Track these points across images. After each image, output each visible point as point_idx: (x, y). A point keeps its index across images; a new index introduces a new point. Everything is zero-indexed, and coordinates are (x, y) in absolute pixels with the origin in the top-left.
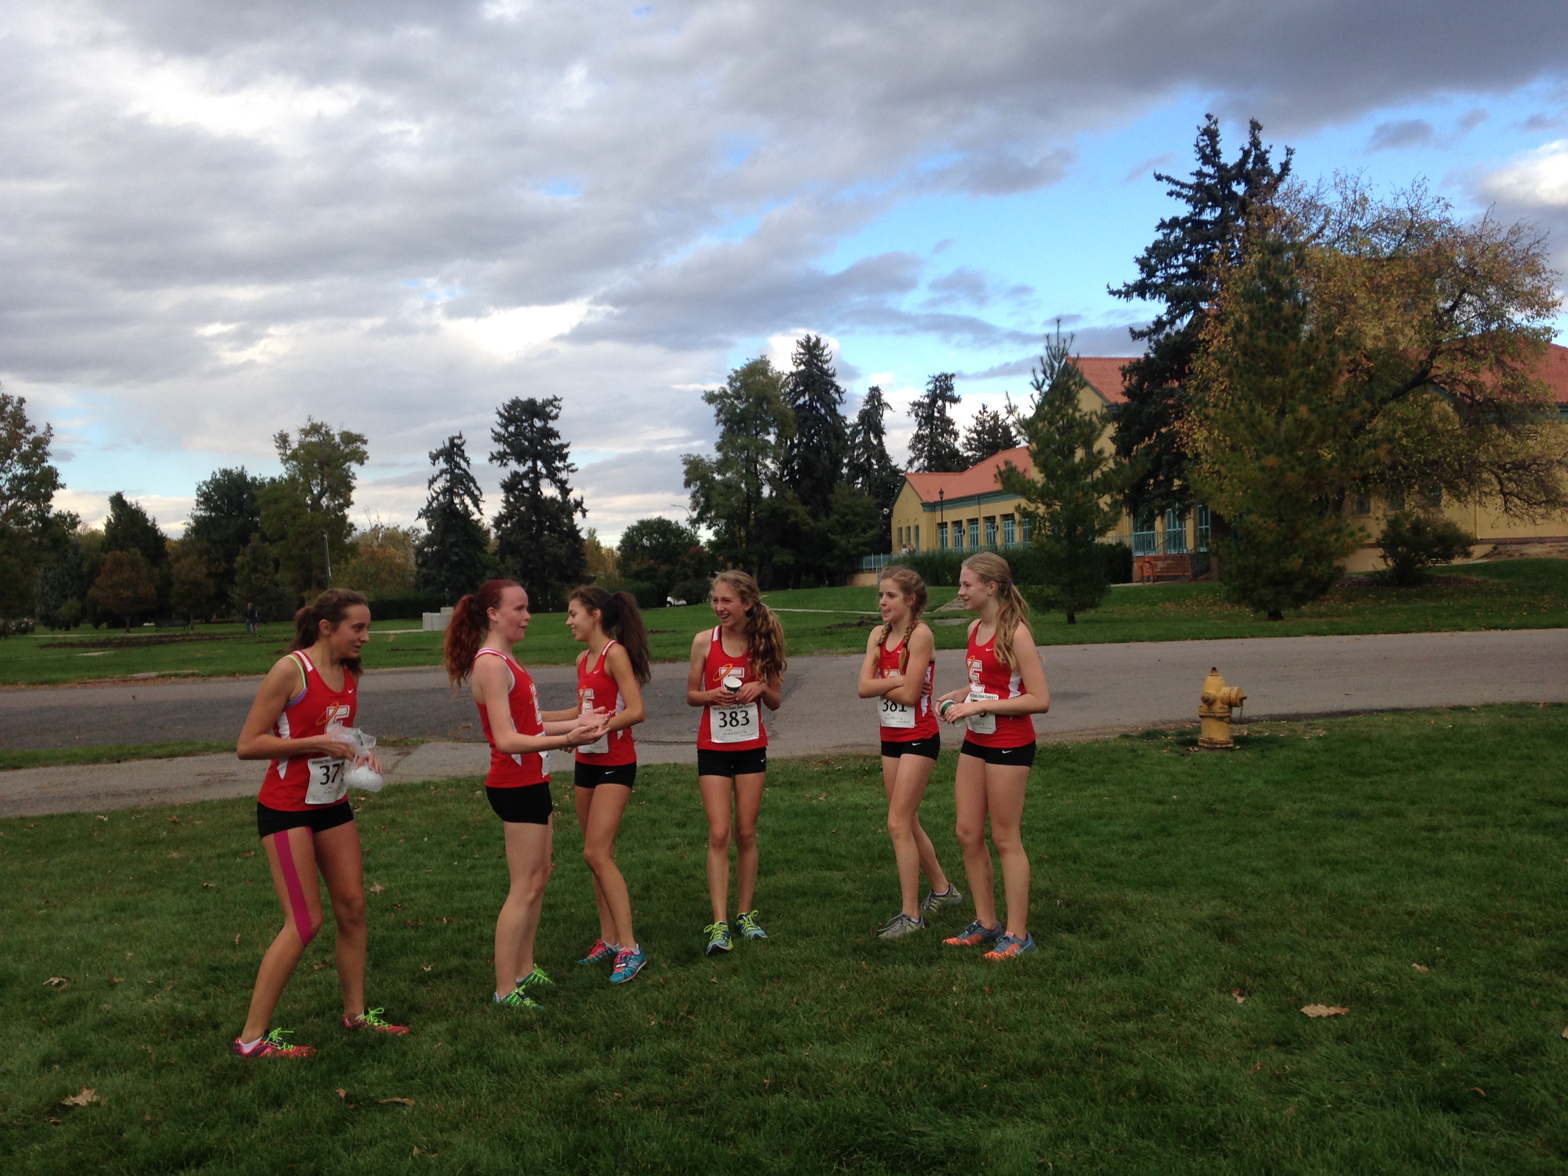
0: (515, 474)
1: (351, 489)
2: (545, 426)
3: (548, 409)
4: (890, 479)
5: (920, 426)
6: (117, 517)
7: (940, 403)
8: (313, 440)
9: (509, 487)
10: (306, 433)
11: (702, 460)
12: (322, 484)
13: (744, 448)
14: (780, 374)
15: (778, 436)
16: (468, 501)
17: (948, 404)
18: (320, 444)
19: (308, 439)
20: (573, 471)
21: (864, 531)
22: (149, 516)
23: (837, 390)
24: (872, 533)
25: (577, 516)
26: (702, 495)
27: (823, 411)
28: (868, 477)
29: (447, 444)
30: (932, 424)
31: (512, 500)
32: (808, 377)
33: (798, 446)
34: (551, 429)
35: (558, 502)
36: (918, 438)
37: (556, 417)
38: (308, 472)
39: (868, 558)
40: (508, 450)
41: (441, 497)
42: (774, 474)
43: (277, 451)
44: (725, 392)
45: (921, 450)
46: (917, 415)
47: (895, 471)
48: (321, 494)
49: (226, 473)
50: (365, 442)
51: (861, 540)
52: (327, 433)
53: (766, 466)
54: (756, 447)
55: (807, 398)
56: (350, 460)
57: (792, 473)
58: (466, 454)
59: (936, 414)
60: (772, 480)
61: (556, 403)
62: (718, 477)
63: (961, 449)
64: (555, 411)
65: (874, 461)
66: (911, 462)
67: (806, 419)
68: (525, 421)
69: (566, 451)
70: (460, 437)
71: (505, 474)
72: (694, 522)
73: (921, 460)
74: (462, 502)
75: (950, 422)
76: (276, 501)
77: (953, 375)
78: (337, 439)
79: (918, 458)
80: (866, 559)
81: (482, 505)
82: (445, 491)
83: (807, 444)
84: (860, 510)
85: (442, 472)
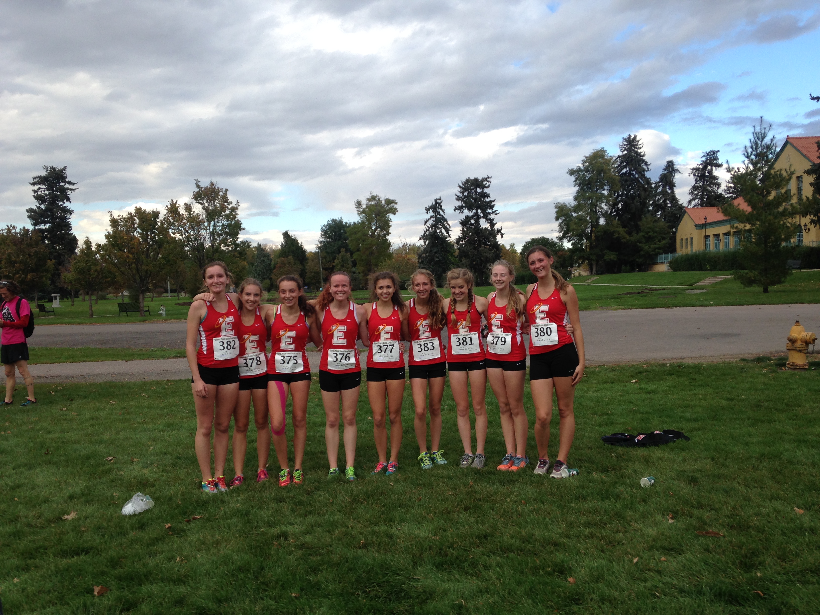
0: (467, 217)
1: (389, 226)
2: (482, 191)
3: (484, 183)
4: (677, 212)
5: (697, 181)
6: (286, 242)
7: (709, 167)
8: (372, 203)
9: (463, 223)
10: (369, 200)
11: (566, 206)
12: (376, 225)
13: (589, 198)
14: (612, 157)
15: (610, 191)
16: (443, 231)
17: (714, 168)
18: (376, 205)
19: (370, 203)
20: (497, 214)
21: (660, 241)
22: (299, 242)
23: (646, 163)
24: (664, 242)
25: (499, 238)
26: (565, 224)
27: (637, 176)
28: (664, 211)
29: (434, 203)
30: (704, 180)
31: (465, 230)
32: (628, 157)
33: (621, 196)
34: (486, 193)
35: (488, 230)
36: (695, 188)
37: (488, 187)
38: (369, 220)
39: (661, 256)
40: (464, 205)
41: (430, 229)
42: (607, 212)
43: (356, 209)
44: (580, 168)
45: (697, 195)
46: (695, 175)
47: (681, 207)
48: (376, 229)
49: (334, 221)
50: (396, 203)
51: (657, 246)
52: (379, 199)
53: (601, 208)
54: (596, 198)
55: (628, 169)
56: (389, 213)
57: (617, 210)
58: (443, 208)
59: (707, 174)
60: (605, 215)
61: (489, 179)
62: (574, 214)
63: (723, 193)
64: (488, 184)
65: (668, 202)
66: (690, 202)
67: (626, 181)
68: (473, 189)
69: (493, 204)
70: (440, 199)
71: (462, 217)
72: (561, 239)
73: (697, 201)
74: (441, 232)
75: (716, 178)
76: (356, 233)
77: (718, 151)
78: (383, 202)
79: (694, 199)
80: (660, 256)
81: (450, 233)
82: (432, 226)
83: (627, 194)
84: (657, 229)
85: (431, 217)
